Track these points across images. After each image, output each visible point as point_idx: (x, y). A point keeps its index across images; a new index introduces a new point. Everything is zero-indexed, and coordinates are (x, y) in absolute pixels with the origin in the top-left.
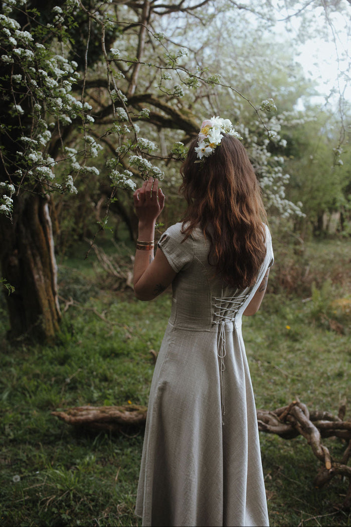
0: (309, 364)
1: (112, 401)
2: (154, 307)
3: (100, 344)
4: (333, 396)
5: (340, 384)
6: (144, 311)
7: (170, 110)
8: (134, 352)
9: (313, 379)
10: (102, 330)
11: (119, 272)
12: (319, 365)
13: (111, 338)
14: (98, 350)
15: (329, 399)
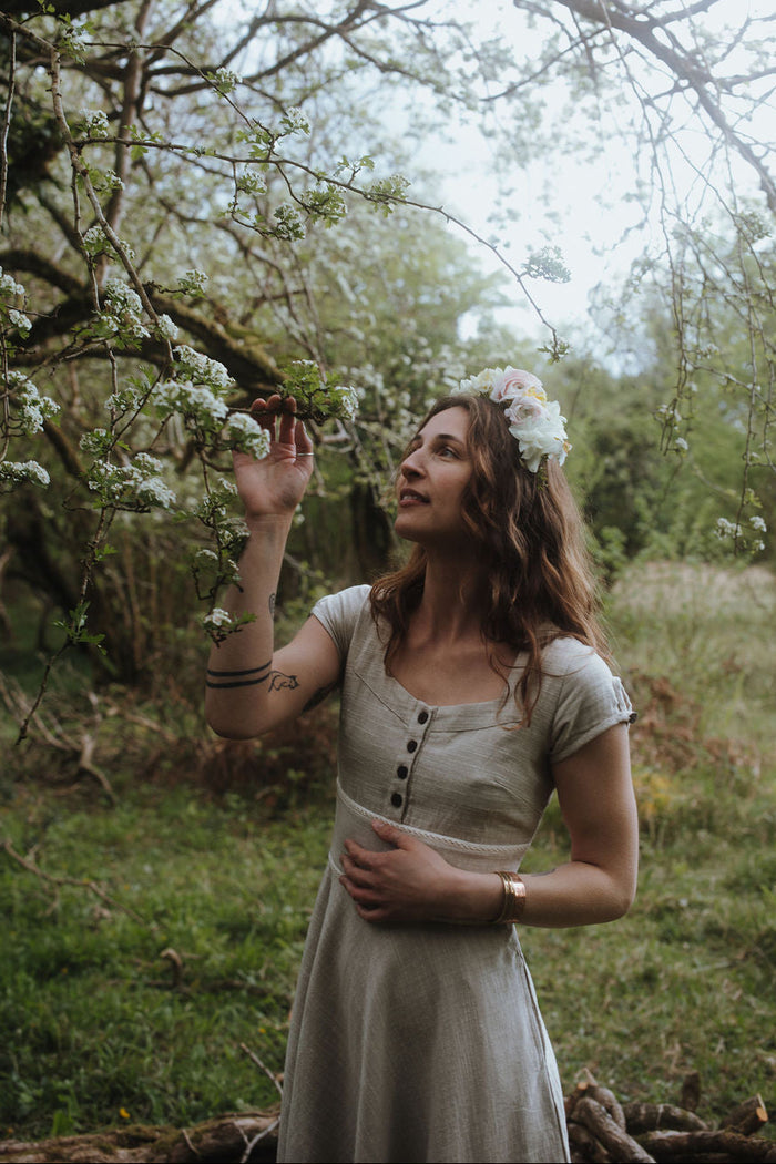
0: (566, 952)
1: (74, 1111)
2: (154, 822)
3: (26, 940)
4: (646, 1039)
5: (652, 1005)
6: (129, 836)
7: (201, 325)
8: (119, 955)
9: (584, 994)
10: (27, 899)
11: (58, 737)
12: (589, 952)
13: (53, 919)
14: (22, 960)
15: (636, 1049)
